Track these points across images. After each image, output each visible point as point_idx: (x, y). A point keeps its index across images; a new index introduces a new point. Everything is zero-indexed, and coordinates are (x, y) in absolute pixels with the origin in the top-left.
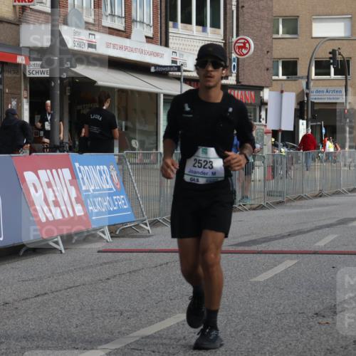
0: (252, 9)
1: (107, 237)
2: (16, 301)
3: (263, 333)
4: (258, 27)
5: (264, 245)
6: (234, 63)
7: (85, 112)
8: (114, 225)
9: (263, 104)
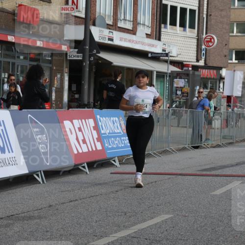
0: (217, 16)
1: (117, 164)
2: (57, 204)
3: (219, 228)
4: (220, 28)
5: (220, 171)
6: (203, 52)
7: (105, 82)
8: (122, 156)
9: (222, 78)
